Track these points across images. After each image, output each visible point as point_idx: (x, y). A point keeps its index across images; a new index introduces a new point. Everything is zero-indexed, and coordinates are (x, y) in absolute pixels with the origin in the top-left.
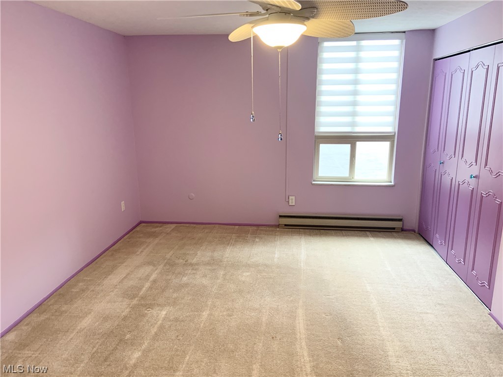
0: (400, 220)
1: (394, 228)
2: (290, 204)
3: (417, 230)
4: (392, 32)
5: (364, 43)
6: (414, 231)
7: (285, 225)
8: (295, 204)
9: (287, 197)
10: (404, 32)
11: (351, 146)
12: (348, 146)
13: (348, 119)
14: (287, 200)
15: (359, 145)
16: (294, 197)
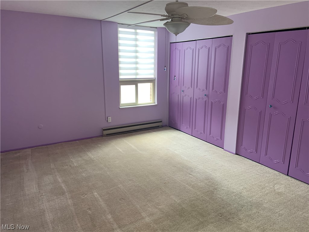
0: (161, 122)
1: (159, 126)
2: (109, 121)
3: (168, 125)
4: (151, 27)
5: (138, 31)
6: (167, 126)
7: (107, 135)
8: (112, 121)
9: (106, 118)
10: (156, 28)
11: (136, 86)
12: (134, 86)
13: (134, 71)
14: (107, 120)
15: (140, 85)
16: (110, 118)
